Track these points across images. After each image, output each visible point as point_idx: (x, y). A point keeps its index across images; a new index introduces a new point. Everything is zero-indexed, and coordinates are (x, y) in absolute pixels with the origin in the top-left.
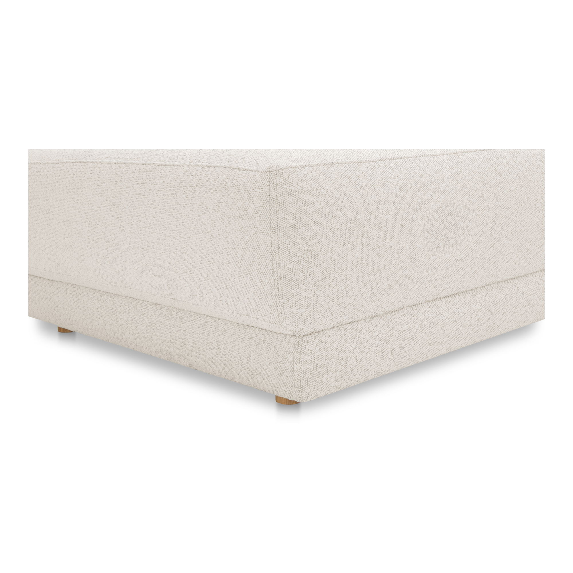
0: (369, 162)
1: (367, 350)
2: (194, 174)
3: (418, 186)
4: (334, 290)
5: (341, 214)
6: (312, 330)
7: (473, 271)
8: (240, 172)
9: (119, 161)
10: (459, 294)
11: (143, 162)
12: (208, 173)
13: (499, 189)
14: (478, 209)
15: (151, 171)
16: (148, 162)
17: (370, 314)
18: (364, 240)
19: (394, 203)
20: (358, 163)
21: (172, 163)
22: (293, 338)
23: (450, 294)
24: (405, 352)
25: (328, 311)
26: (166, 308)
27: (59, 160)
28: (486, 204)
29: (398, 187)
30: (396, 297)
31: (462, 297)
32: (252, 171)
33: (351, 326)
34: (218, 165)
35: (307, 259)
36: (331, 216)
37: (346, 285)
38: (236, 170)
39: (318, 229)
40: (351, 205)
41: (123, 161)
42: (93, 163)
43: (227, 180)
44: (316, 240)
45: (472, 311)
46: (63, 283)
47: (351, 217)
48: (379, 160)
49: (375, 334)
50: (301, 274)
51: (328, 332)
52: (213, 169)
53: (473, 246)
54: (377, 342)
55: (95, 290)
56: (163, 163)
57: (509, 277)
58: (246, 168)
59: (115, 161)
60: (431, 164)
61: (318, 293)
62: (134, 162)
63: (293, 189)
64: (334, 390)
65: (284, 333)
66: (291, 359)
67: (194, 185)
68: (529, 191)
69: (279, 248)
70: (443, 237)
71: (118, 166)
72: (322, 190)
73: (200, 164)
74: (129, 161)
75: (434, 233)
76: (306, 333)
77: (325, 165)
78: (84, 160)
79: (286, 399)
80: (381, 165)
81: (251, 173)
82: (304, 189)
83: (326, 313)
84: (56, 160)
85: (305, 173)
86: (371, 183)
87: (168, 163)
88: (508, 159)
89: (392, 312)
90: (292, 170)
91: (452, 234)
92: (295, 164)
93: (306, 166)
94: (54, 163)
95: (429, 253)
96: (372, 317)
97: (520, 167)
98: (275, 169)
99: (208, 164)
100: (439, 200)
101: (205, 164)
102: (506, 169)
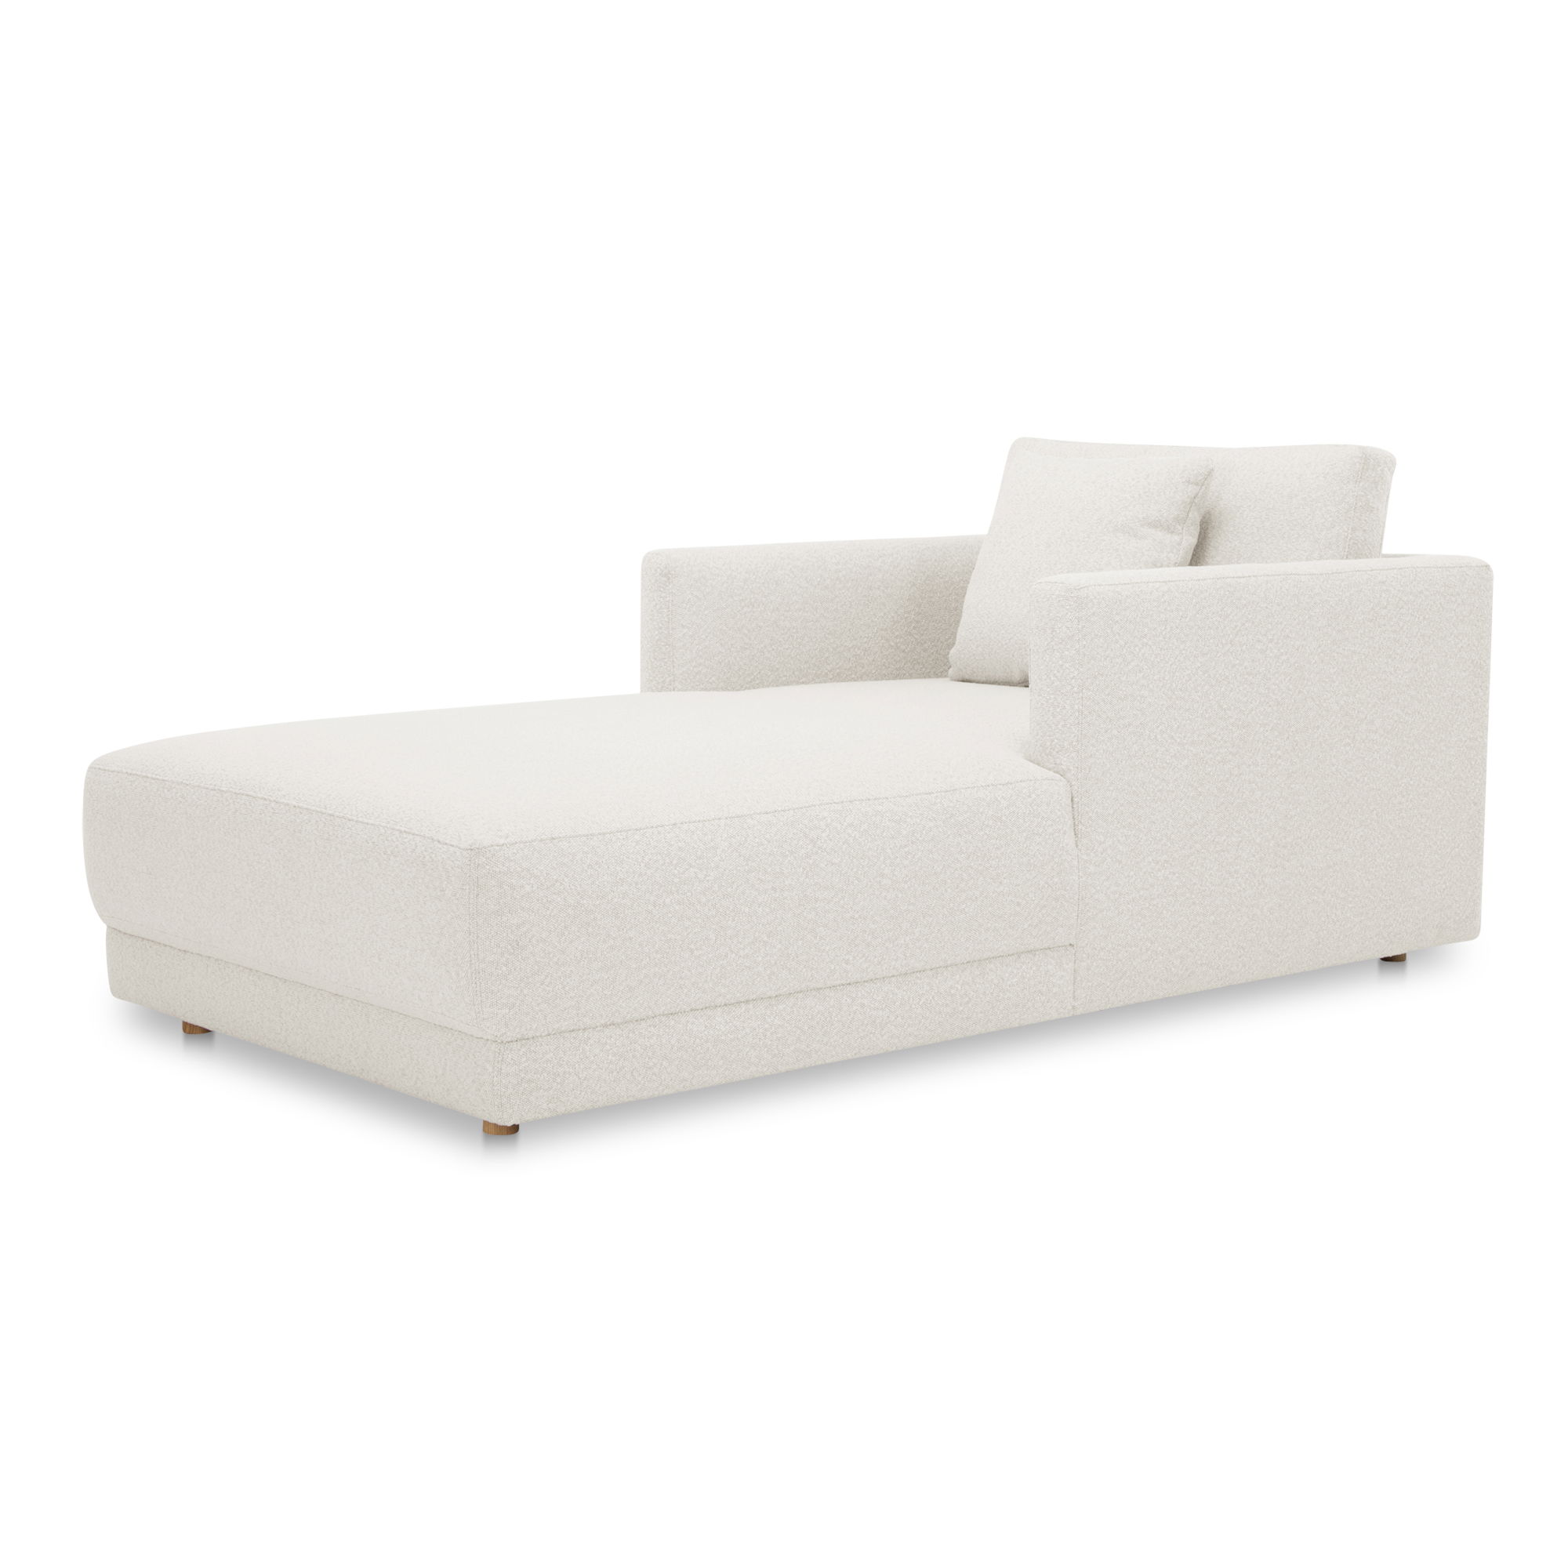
0: (604, 834)
1: (595, 1066)
2: (389, 839)
3: (675, 862)
4: (548, 989)
5: (559, 899)
6: (519, 1036)
7: (768, 972)
8: (440, 846)
9: (301, 805)
10: (747, 1002)
11: (330, 812)
12: (406, 840)
13: (811, 862)
14: (774, 889)
15: (340, 826)
16: (337, 813)
17: (603, 1022)
18: (590, 930)
19: (637, 884)
20: (587, 835)
21: (366, 821)
22: (494, 1044)
23: (733, 1001)
24: (654, 1074)
25: (540, 1014)
26: (349, 1001)
27: (215, 785)
28: (787, 883)
29: (642, 865)
30: (641, 1002)
31: (751, 1006)
32: (453, 846)
33: (574, 1034)
34: (417, 833)
35: (512, 951)
36: (545, 901)
37: (565, 983)
38: (436, 842)
39: (528, 916)
40: (573, 887)
41: (305, 806)
42: (265, 799)
43: (425, 853)
44: (525, 929)
45: (767, 1026)
46: (201, 955)
47: (572, 902)
48: (617, 832)
49: (608, 1047)
50: (504, 968)
51: (540, 1039)
52: (411, 837)
53: (766, 939)
54: (610, 1057)
55: (251, 970)
56: (355, 818)
57: (838, 982)
58: (447, 842)
59: (294, 803)
60: (698, 832)
61: (525, 992)
62: (318, 809)
63: (498, 870)
64: (546, 1115)
65: (485, 1038)
66: (491, 1070)
67: (389, 853)
68: (866, 863)
69: (478, 937)
70: (714, 927)
71: (297, 810)
72: (535, 871)
73: (398, 828)
74: (313, 808)
75: (700, 921)
76: (509, 1039)
77: (541, 840)
78: (251, 793)
79: (495, 1124)
80: (621, 837)
81: (452, 849)
82: (512, 870)
83: (537, 1016)
84: (211, 784)
85: (515, 851)
86: (604, 860)
87: (360, 819)
88: (829, 821)
89: (637, 1021)
90: (498, 848)
91: (730, 922)
92: (502, 841)
93: (516, 843)
94: (207, 789)
95: (692, 946)
96: (605, 1026)
97: (850, 831)
98: (477, 846)
99: (407, 830)
100: (707, 878)
101: (403, 829)
102: (824, 835)
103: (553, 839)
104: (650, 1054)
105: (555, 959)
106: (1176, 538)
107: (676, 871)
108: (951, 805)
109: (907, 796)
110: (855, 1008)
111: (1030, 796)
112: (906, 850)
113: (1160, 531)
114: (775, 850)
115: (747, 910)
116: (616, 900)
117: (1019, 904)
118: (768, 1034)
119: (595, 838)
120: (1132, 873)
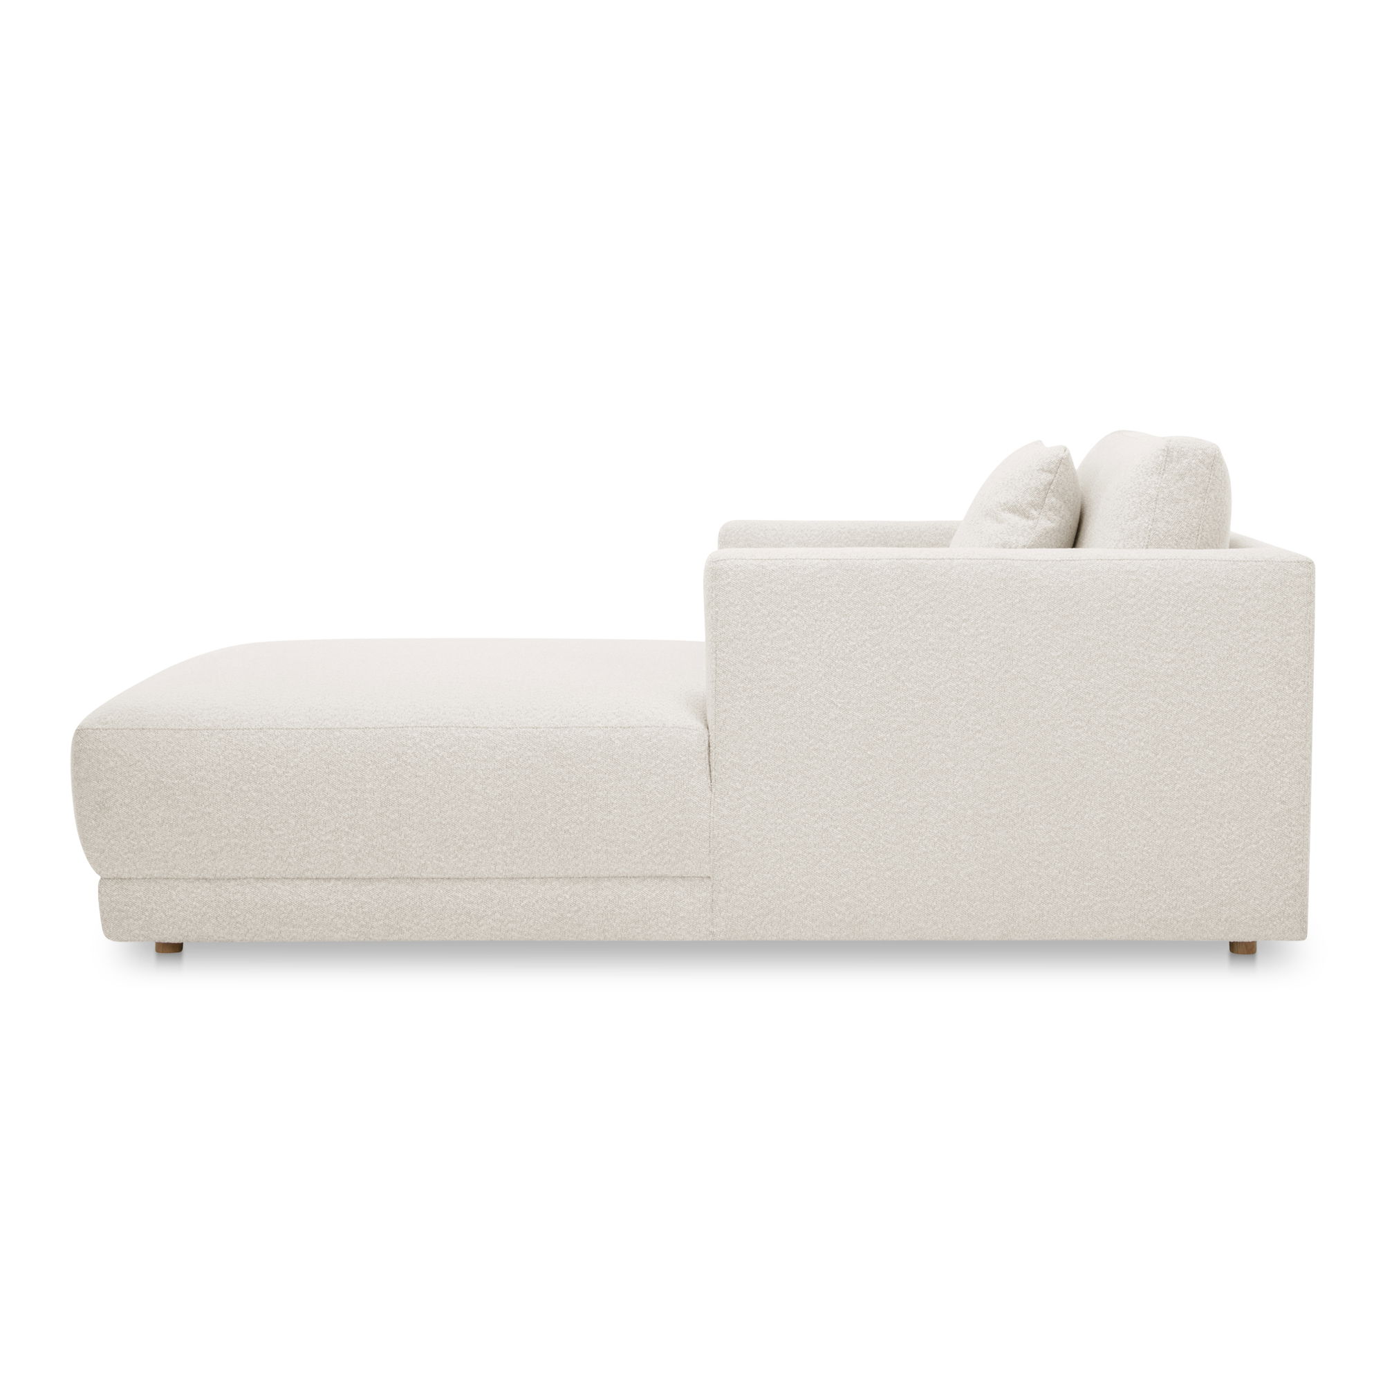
0: (190, 730)
3: (254, 758)
5: (140, 775)
6: (115, 876)
14: (354, 790)
17: (192, 875)
19: (215, 771)
23: (322, 876)
33: (165, 882)
36: (127, 775)
39: (112, 785)
44: (109, 794)
47: (153, 779)
48: (202, 729)
53: (347, 829)
57: (432, 876)
68: (454, 779)
72: (120, 752)
80: (205, 734)
89: (224, 879)
91: (310, 812)
92: (98, 726)
103: (143, 729)
104: (233, 906)
105: (138, 821)
106: (1031, 523)
107: (254, 766)
108: (557, 740)
109: (510, 728)
110: (448, 898)
111: (650, 740)
112: (500, 773)
113: (1018, 516)
114: (357, 759)
115: (326, 804)
116: (193, 782)
117: (634, 833)
118: (354, 907)
119: (182, 733)
120: (780, 821)
